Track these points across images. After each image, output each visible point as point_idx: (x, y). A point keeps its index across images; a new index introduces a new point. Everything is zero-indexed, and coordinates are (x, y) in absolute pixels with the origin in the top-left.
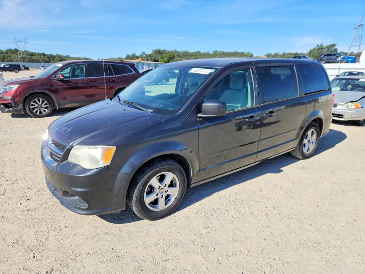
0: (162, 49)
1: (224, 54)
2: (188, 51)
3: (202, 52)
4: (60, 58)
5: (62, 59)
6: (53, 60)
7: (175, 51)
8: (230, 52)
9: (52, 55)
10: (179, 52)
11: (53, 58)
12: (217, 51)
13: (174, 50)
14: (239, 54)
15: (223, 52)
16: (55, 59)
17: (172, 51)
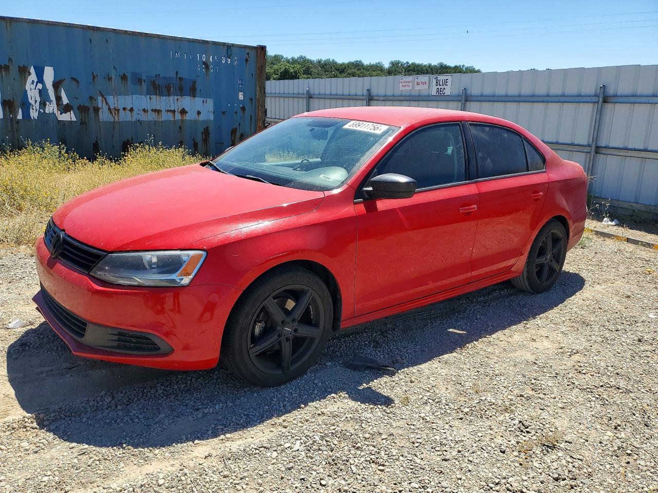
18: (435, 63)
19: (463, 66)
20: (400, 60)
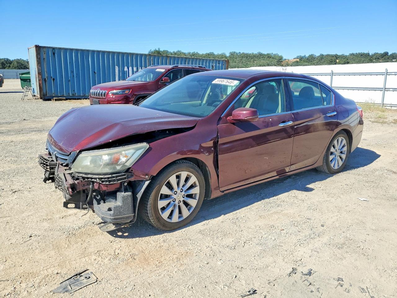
0: (162, 50)
1: (246, 56)
2: (197, 53)
3: (216, 53)
4: (20, 63)
5: (22, 65)
6: (9, 67)
7: (179, 53)
8: (253, 54)
9: (7, 59)
10: (184, 54)
11: (10, 63)
12: (235, 53)
13: (179, 51)
14: (264, 56)
15: (243, 53)
16: (11, 66)
17: (176, 52)
18: (256, 52)
19: (272, 54)
20: (235, 51)
